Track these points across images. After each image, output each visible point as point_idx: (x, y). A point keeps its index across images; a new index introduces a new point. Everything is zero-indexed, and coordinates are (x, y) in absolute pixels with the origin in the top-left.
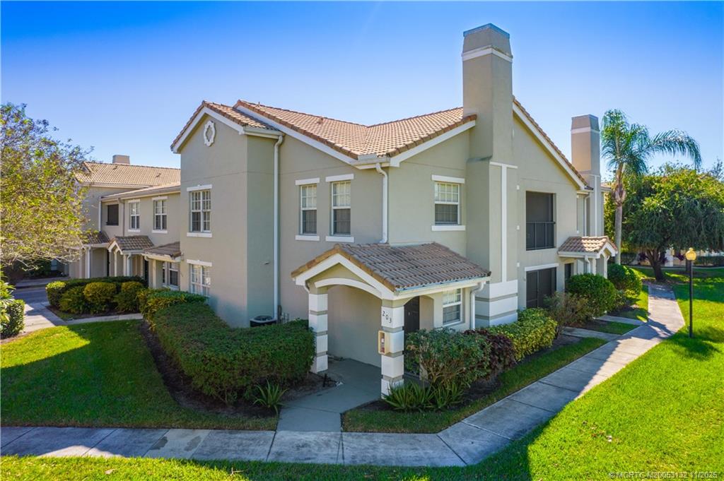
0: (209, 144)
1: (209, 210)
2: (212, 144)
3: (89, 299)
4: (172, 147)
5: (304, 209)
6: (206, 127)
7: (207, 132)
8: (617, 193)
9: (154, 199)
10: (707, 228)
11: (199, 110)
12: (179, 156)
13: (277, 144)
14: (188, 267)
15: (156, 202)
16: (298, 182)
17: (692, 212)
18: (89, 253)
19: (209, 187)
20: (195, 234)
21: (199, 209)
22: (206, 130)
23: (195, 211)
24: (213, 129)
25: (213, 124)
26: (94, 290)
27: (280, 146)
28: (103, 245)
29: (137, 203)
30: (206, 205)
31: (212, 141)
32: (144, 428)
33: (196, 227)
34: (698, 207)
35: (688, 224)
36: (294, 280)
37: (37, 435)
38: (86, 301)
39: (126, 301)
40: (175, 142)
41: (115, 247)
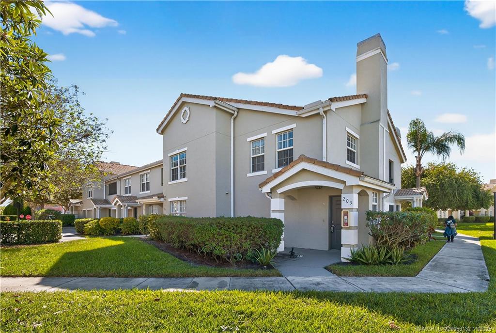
0: (185, 122)
1: (185, 165)
2: (187, 121)
3: (103, 227)
4: (157, 130)
5: (253, 156)
6: (183, 111)
7: (183, 115)
8: (418, 169)
9: (140, 174)
10: (459, 194)
11: (178, 100)
12: (162, 136)
13: (233, 117)
14: (169, 202)
15: (142, 176)
16: (249, 139)
17: (451, 185)
18: (98, 210)
19: (186, 149)
20: (175, 182)
21: (177, 165)
22: (182, 114)
23: (174, 168)
24: (188, 112)
25: (188, 108)
26: (106, 221)
27: (235, 119)
28: (107, 206)
29: (129, 179)
30: (183, 162)
31: (187, 119)
32: (173, 277)
33: (175, 177)
34: (454, 182)
35: (448, 192)
36: (260, 190)
37: (83, 281)
38: (101, 228)
39: (127, 228)
40: (160, 126)
41: (117, 201)
